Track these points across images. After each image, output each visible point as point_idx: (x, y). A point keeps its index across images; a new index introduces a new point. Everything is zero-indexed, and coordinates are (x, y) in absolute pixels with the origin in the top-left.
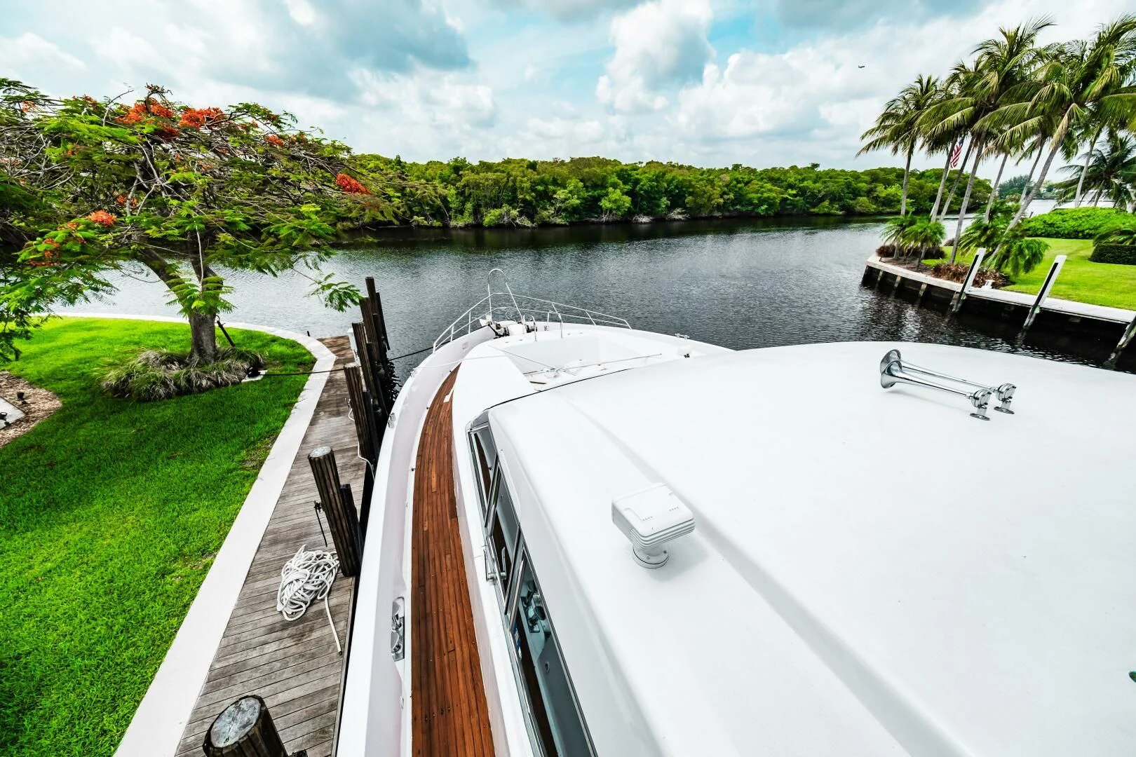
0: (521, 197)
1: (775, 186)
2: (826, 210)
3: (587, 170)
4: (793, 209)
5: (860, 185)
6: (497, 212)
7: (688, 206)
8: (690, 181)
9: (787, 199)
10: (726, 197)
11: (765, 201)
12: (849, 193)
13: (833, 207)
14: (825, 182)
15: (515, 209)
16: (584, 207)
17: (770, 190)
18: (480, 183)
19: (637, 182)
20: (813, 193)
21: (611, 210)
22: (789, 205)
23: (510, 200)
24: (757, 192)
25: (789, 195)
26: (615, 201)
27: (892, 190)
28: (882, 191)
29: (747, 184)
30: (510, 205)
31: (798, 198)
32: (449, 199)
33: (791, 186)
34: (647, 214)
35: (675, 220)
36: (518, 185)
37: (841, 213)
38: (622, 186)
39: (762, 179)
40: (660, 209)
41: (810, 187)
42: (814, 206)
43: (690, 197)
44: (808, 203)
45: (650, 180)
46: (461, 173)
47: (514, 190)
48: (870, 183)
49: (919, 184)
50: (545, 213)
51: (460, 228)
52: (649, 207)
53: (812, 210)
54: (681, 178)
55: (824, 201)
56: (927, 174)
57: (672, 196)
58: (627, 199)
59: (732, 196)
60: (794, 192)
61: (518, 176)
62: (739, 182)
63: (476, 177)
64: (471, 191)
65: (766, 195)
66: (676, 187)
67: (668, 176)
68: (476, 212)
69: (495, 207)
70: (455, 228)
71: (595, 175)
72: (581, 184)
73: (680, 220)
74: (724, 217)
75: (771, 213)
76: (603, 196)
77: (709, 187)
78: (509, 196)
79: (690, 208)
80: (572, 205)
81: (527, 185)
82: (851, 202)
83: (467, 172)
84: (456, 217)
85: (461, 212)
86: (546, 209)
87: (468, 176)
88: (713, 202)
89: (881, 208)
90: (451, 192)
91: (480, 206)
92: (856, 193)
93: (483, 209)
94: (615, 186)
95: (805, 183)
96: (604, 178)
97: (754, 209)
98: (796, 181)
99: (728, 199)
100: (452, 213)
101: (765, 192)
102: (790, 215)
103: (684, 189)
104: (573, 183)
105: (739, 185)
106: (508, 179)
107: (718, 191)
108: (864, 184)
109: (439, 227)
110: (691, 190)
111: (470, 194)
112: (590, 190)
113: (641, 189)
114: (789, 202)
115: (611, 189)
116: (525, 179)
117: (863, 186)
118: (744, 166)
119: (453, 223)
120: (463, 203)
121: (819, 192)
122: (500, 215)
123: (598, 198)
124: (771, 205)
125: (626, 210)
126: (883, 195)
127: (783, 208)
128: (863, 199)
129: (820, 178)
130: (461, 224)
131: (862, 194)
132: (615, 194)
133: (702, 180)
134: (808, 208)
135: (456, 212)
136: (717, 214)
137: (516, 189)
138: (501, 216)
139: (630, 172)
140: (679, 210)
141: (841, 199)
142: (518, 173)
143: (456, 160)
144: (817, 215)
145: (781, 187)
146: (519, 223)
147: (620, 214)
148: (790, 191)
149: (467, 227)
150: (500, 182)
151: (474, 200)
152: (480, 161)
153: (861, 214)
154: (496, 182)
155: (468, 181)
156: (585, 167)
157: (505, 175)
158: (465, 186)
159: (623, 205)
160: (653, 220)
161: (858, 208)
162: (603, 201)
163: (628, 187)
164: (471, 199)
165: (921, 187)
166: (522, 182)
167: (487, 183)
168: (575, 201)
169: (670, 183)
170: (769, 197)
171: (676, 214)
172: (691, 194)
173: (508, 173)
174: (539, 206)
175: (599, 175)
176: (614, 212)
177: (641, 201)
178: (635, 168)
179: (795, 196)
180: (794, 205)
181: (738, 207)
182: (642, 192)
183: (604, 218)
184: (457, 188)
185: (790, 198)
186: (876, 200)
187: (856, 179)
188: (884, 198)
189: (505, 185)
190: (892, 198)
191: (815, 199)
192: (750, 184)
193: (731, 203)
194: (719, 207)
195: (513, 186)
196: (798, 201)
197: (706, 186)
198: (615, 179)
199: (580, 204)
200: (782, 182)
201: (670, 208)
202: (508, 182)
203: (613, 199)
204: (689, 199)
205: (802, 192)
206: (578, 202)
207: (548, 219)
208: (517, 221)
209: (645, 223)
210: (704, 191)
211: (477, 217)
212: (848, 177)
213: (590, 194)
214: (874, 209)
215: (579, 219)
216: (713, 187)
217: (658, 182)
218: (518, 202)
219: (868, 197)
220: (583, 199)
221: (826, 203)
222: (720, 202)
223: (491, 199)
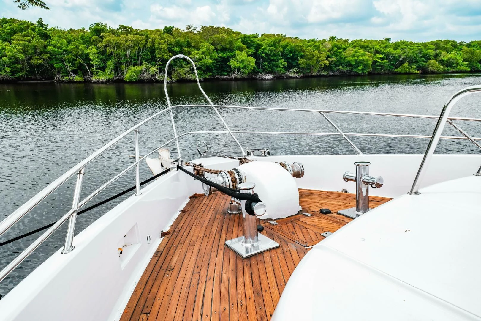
0: (159, 56)
1: (366, 51)
2: (407, 70)
3: (217, 36)
4: (381, 69)
5: (429, 51)
6: (138, 68)
7: (301, 66)
8: (301, 47)
9: (376, 62)
10: (331, 59)
11: (360, 63)
12: (421, 57)
13: (411, 67)
14: (402, 49)
15: (155, 66)
16: (215, 67)
17: (364, 55)
18: (121, 43)
19: (258, 47)
20: (394, 57)
21: (239, 69)
22: (379, 66)
23: (149, 59)
24: (354, 56)
25: (377, 58)
26: (242, 61)
27: (452, 55)
28: (445, 56)
29: (345, 49)
30: (149, 63)
31: (385, 61)
32: (91, 57)
33: (377, 52)
34: (269, 73)
35: (291, 78)
36: (156, 46)
37: (418, 72)
38: (247, 50)
39: (355, 47)
40: (279, 69)
41: (393, 52)
42: (397, 68)
43: (302, 60)
44: (392, 65)
45: (269, 45)
46: (102, 34)
47: (153, 51)
48: (436, 50)
49: (470, 51)
50: (182, 70)
51: (102, 83)
52: (269, 67)
53: (396, 70)
54: (293, 45)
55: (404, 63)
56: (473, 44)
57: (288, 58)
58: (253, 60)
59: (334, 59)
60: (381, 56)
61: (156, 38)
62: (339, 48)
63: (118, 38)
64: (112, 50)
65: (360, 58)
66: (290, 52)
67: (283, 43)
68: (117, 69)
69: (135, 64)
70: (96, 82)
71: (223, 40)
72: (212, 47)
73: (296, 78)
74: (330, 76)
75: (366, 72)
76: (231, 58)
77: (316, 52)
78: (148, 56)
79: (303, 69)
80: (206, 64)
81: (165, 46)
82: (425, 64)
83: (108, 34)
84: (97, 73)
85: (103, 69)
86: (182, 67)
87: (108, 38)
88: (321, 63)
89: (446, 69)
90: (93, 51)
91: (121, 64)
92: (427, 58)
93: (123, 67)
94: (241, 49)
95: (388, 50)
96: (231, 43)
97: (352, 69)
98: (381, 48)
99: (332, 61)
100: (94, 70)
101: (360, 56)
102: (379, 74)
103: (297, 53)
104: (205, 46)
105: (340, 50)
106: (147, 41)
107: (324, 55)
108: (432, 51)
109: (80, 82)
110: (303, 54)
111: (111, 54)
112: (219, 52)
113: (263, 53)
114: (378, 64)
115: (238, 52)
116: (163, 41)
117: (432, 52)
118: (338, 38)
119: (94, 78)
120: (105, 62)
121: (400, 56)
122: (141, 71)
123: (227, 59)
124: (365, 66)
125: (252, 68)
126: (446, 59)
127: (374, 69)
128: (433, 62)
129: (399, 46)
130: (103, 79)
131: (431, 58)
132: (242, 56)
133: (311, 46)
134: (392, 69)
135: (97, 69)
136: (324, 73)
137: (154, 49)
138: (141, 73)
139: (252, 39)
140: (294, 69)
141: (416, 62)
142: (157, 37)
143: (98, 25)
144: (400, 73)
145: (371, 53)
146: (158, 78)
147: (247, 71)
148: (378, 56)
149: (108, 82)
150: (139, 43)
151: (115, 59)
152: (120, 26)
153: (433, 73)
154: (136, 43)
155: (109, 41)
156: (214, 34)
157: (144, 37)
158: (106, 46)
159: (250, 64)
160: (274, 77)
161: (430, 68)
162: (231, 61)
163: (251, 51)
164: (113, 58)
165: (472, 53)
166: (160, 43)
167: (127, 43)
168: (209, 61)
169: (285, 47)
170: (363, 60)
171: (292, 73)
172: (302, 57)
173: (147, 36)
174: (176, 65)
175: (226, 40)
176: (242, 70)
177: (262, 62)
178: (255, 36)
179: (382, 59)
180: (382, 66)
181: (340, 67)
182: (263, 55)
183: (233, 76)
184: (99, 48)
185: (378, 60)
186: (441, 62)
187: (425, 47)
188: (447, 61)
189: (144, 46)
190: (453, 61)
191: (397, 62)
192: (346, 51)
193: (334, 64)
194: (325, 68)
195: (151, 47)
196: (385, 63)
197: (314, 51)
198: (239, 43)
199: (212, 63)
200: (371, 49)
201: (287, 68)
202: (146, 44)
203: (241, 60)
204: (301, 61)
205: (387, 56)
206: (211, 61)
207: (184, 76)
208: (156, 77)
209: (268, 80)
210: (313, 55)
211: (118, 74)
212: (419, 45)
213: (220, 55)
214: (442, 68)
215: (211, 76)
216: (319, 51)
217: (275, 47)
218: (156, 61)
219: (436, 60)
220: (215, 59)
221: (406, 64)
222: (326, 63)
223: (130, 57)
